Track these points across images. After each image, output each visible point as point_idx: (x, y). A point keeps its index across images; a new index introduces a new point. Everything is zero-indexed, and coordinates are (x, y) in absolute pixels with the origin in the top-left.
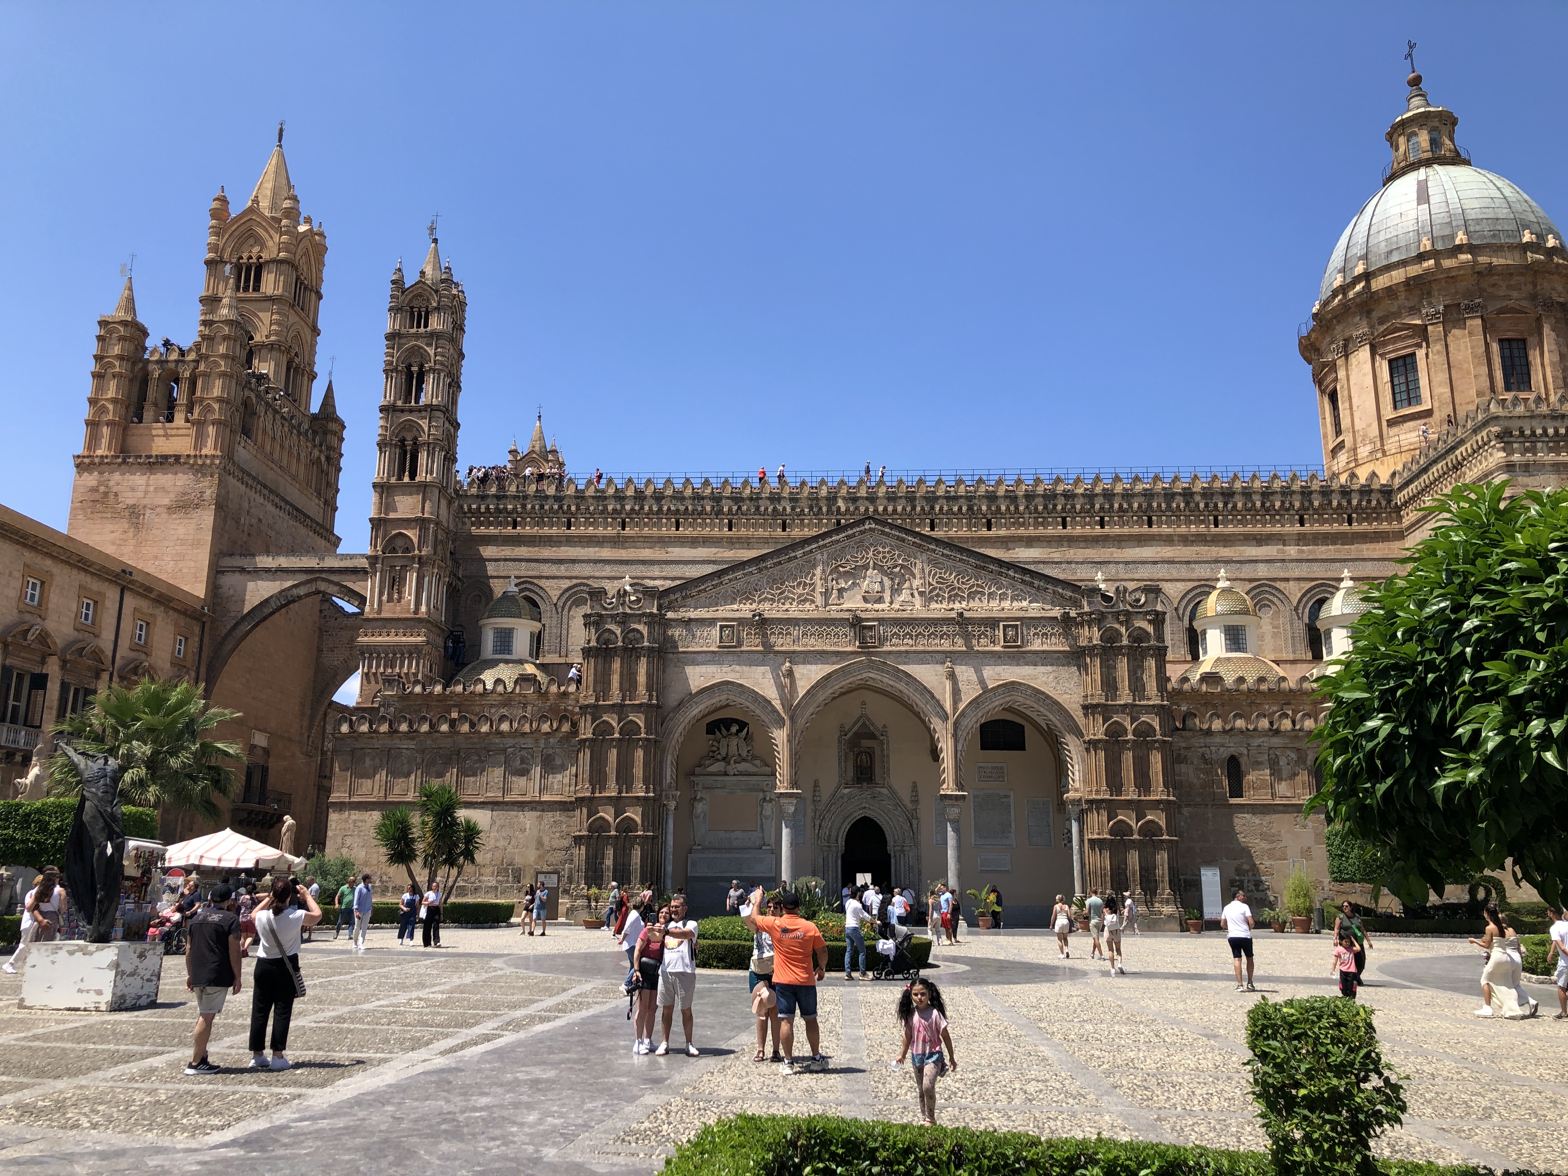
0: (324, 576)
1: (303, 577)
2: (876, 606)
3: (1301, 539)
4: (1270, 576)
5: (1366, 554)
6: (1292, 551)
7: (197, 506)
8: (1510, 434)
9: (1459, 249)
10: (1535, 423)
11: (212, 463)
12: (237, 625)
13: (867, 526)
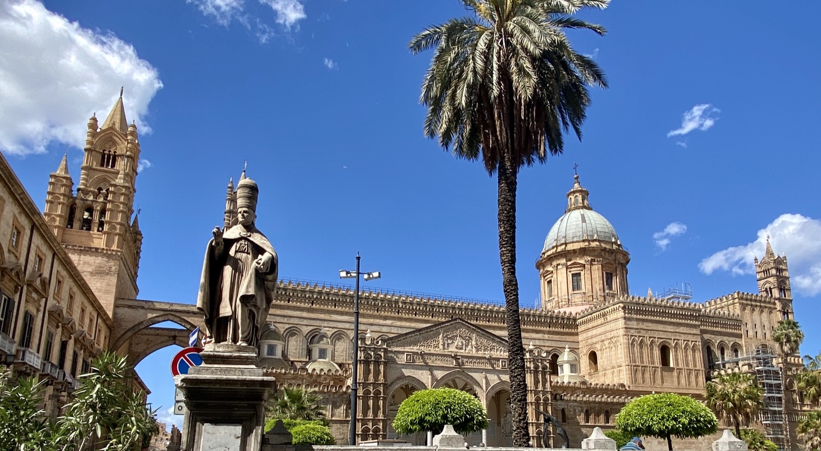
0: (172, 313)
1: (162, 313)
2: (460, 351)
3: (549, 333)
4: (540, 345)
5: (568, 340)
6: (546, 336)
7: (108, 274)
8: (625, 308)
9: (595, 240)
10: (632, 305)
11: (116, 254)
12: (126, 332)
13: (457, 321)
